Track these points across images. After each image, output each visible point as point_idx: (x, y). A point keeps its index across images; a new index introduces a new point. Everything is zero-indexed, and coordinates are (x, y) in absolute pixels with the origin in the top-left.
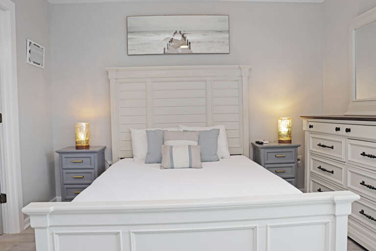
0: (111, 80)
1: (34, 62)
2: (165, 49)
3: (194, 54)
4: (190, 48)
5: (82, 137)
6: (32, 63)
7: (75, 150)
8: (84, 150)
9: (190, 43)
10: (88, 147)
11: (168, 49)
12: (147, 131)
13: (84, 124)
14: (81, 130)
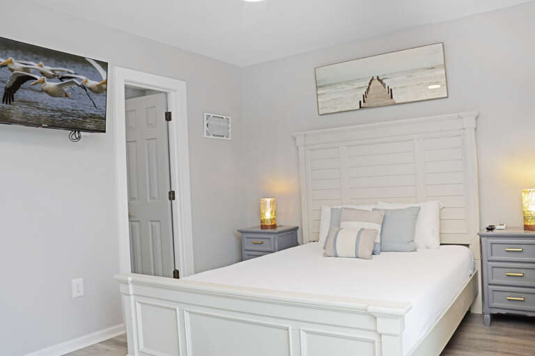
0: (299, 148)
1: (214, 135)
2: (360, 102)
3: (398, 104)
4: (392, 97)
5: (268, 215)
6: (212, 137)
7: (260, 230)
8: (269, 230)
9: (391, 90)
10: (274, 227)
11: (364, 102)
12: (332, 209)
13: (269, 200)
14: (265, 208)
